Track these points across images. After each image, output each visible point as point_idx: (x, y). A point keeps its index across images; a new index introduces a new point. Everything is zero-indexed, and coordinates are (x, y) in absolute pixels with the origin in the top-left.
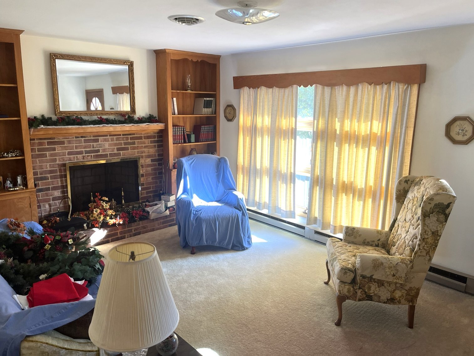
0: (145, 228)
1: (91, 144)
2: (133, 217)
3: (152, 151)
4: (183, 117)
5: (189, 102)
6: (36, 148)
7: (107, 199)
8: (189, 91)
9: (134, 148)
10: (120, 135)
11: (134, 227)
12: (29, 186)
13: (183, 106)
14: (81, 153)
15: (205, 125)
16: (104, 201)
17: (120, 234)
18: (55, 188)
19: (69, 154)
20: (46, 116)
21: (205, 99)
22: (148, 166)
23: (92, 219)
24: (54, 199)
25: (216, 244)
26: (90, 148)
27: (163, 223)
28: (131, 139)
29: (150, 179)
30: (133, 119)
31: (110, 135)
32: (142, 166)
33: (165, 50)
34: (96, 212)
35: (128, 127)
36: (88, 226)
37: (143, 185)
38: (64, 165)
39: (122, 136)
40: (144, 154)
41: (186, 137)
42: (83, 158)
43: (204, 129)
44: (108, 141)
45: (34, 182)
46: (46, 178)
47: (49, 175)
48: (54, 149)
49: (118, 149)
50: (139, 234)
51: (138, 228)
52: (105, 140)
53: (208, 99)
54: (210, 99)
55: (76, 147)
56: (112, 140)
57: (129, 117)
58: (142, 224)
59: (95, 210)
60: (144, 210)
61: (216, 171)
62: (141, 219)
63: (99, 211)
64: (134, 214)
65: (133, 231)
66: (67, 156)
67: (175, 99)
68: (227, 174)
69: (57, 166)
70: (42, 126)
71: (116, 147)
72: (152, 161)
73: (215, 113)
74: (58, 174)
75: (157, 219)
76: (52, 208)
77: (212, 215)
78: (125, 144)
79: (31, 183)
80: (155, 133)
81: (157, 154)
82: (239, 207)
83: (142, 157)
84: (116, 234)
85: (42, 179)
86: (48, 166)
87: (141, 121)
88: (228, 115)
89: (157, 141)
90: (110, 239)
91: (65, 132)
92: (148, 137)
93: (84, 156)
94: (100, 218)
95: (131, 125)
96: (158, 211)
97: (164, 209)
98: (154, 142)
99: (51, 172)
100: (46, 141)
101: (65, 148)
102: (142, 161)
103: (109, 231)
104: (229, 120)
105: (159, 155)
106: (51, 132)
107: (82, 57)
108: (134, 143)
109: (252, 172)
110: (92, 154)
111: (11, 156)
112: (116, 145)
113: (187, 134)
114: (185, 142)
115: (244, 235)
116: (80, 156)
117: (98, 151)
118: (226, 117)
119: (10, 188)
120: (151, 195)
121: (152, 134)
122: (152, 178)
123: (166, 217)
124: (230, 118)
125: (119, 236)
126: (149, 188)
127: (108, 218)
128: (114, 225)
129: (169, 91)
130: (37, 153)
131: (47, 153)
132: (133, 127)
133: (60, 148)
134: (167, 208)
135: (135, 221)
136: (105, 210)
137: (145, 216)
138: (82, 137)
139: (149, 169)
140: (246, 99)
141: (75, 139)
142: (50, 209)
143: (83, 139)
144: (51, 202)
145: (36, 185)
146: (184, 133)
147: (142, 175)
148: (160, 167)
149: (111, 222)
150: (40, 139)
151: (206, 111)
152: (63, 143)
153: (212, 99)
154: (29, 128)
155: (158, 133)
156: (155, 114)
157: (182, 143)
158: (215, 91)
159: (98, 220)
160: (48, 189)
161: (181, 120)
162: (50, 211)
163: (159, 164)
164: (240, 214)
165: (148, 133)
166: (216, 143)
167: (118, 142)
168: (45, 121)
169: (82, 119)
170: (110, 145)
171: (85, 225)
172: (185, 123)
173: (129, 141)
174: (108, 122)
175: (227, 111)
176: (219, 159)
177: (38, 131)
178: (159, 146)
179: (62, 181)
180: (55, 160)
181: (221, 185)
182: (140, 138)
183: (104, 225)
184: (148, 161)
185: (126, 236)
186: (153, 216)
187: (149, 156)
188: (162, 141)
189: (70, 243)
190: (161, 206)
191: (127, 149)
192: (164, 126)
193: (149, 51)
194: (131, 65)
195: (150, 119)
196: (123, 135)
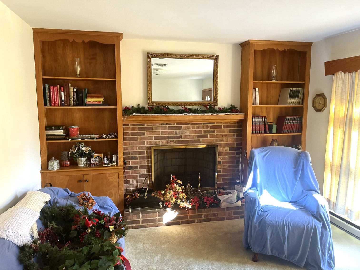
0: (215, 216)
1: (175, 130)
2: (204, 203)
3: (231, 140)
4: (267, 107)
5: (274, 93)
6: (130, 132)
7: (181, 182)
8: (274, 81)
9: (213, 136)
10: (201, 124)
11: (204, 213)
12: (119, 164)
13: (267, 97)
14: (165, 138)
15: (289, 116)
16: (178, 184)
17: (190, 218)
18: (142, 167)
19: (156, 138)
20: (141, 106)
21: (291, 89)
22: (226, 154)
23: (166, 199)
24: (141, 176)
25: (284, 256)
26: (173, 134)
27: (235, 213)
28: (211, 127)
29: (227, 167)
30: (214, 110)
31: (192, 124)
32: (220, 154)
33: (249, 41)
34: (169, 193)
35: (207, 116)
36: (163, 205)
37: (219, 171)
38: (150, 148)
39: (202, 125)
40: (222, 143)
41: (267, 127)
42: (167, 143)
43: (288, 121)
44: (190, 129)
45: (124, 161)
46: (135, 158)
47: (138, 156)
48: (144, 134)
49: (199, 137)
50: (209, 220)
51: (209, 215)
52: (188, 128)
53: (294, 89)
54: (298, 89)
55: (162, 133)
56: (193, 128)
57: (211, 107)
58: (212, 211)
59: (168, 191)
60: (216, 198)
61: (294, 167)
62: (211, 206)
63: (172, 193)
64: (205, 201)
65: (203, 216)
66: (154, 140)
67: (257, 90)
68: (307, 172)
69: (145, 148)
70: (134, 114)
71: (196, 135)
72: (230, 149)
73: (302, 104)
74: (146, 155)
75: (228, 209)
76: (139, 184)
77: (280, 220)
78: (205, 132)
79: (121, 161)
80: (235, 123)
81: (235, 143)
82: (318, 217)
83: (221, 145)
84: (187, 217)
85: (132, 158)
86: (138, 148)
87: (222, 111)
88: (317, 105)
89: (237, 131)
90: (180, 221)
91: (152, 119)
92: (228, 127)
93: (167, 141)
94: (172, 199)
95: (210, 114)
96: (229, 200)
97: (235, 200)
98: (234, 131)
99: (140, 153)
100: (138, 127)
101: (153, 133)
102: (220, 149)
103: (180, 213)
104: (318, 110)
105: (237, 144)
106: (141, 119)
107: (173, 54)
108: (213, 132)
109: (343, 172)
110: (175, 140)
111: (107, 138)
112: (196, 132)
113: (269, 125)
114: (265, 133)
115: (323, 254)
116: (164, 141)
117: (180, 137)
118: (314, 107)
119: (106, 164)
120: (228, 182)
121: (231, 123)
122: (229, 166)
123: (238, 207)
124: (319, 108)
125: (189, 219)
126: (226, 175)
127: (179, 201)
128: (184, 208)
129: (251, 81)
130: (130, 136)
131: (138, 136)
132: (212, 116)
133: (149, 133)
134: (239, 198)
135: (205, 207)
136: (178, 193)
137: (216, 204)
138: (167, 124)
139: (227, 157)
140: (340, 85)
141: (161, 126)
142: (137, 185)
143: (168, 126)
144: (138, 179)
145: (125, 163)
146: (265, 123)
147: (220, 163)
148: (238, 156)
149: (182, 205)
150: (134, 125)
151: (292, 102)
152: (151, 129)
153: (300, 89)
154: (123, 115)
155: (237, 123)
156: (237, 105)
157: (262, 134)
158: (304, 81)
159: (170, 201)
160: (136, 167)
161: (264, 110)
162: (137, 186)
163: (237, 153)
164: (319, 226)
165: (227, 123)
166: (301, 135)
167: (198, 130)
168: (139, 110)
169: (168, 108)
170: (191, 132)
171: (161, 204)
172: (268, 113)
173: (209, 129)
174: (190, 111)
175: (317, 101)
176: (299, 153)
177: (130, 118)
178: (238, 135)
179: (148, 161)
180: (144, 143)
181: (299, 183)
182: (220, 127)
183: (176, 207)
184: (227, 149)
185: (196, 221)
186: (223, 205)
187: (227, 145)
188: (241, 131)
189: (111, 230)
190: (233, 196)
191: (206, 137)
192: (243, 116)
193: (235, 45)
194: (216, 59)
195: (232, 109)
196: (204, 124)
